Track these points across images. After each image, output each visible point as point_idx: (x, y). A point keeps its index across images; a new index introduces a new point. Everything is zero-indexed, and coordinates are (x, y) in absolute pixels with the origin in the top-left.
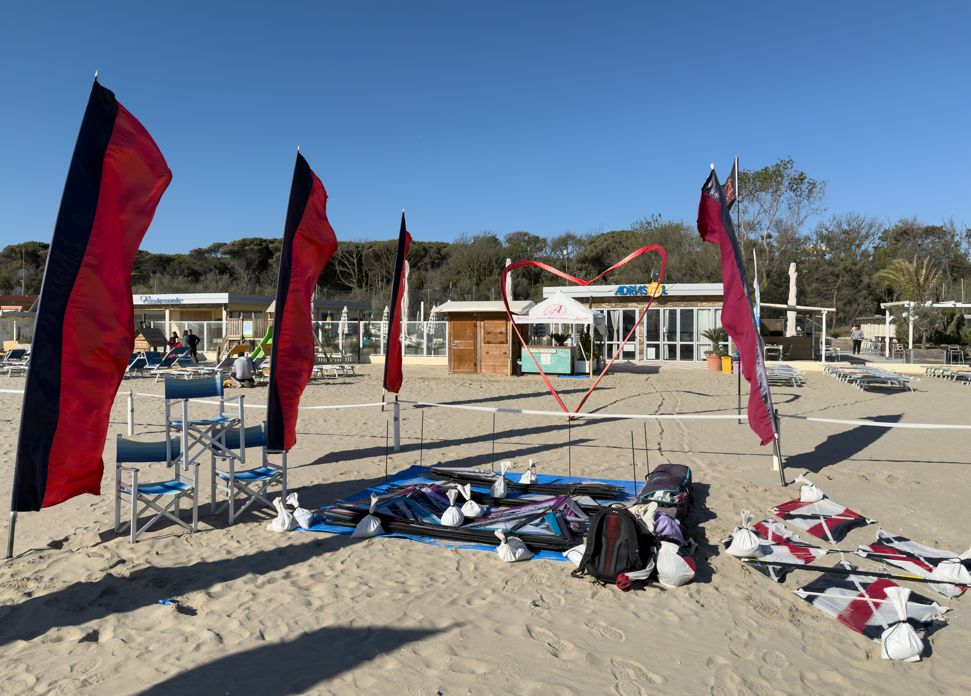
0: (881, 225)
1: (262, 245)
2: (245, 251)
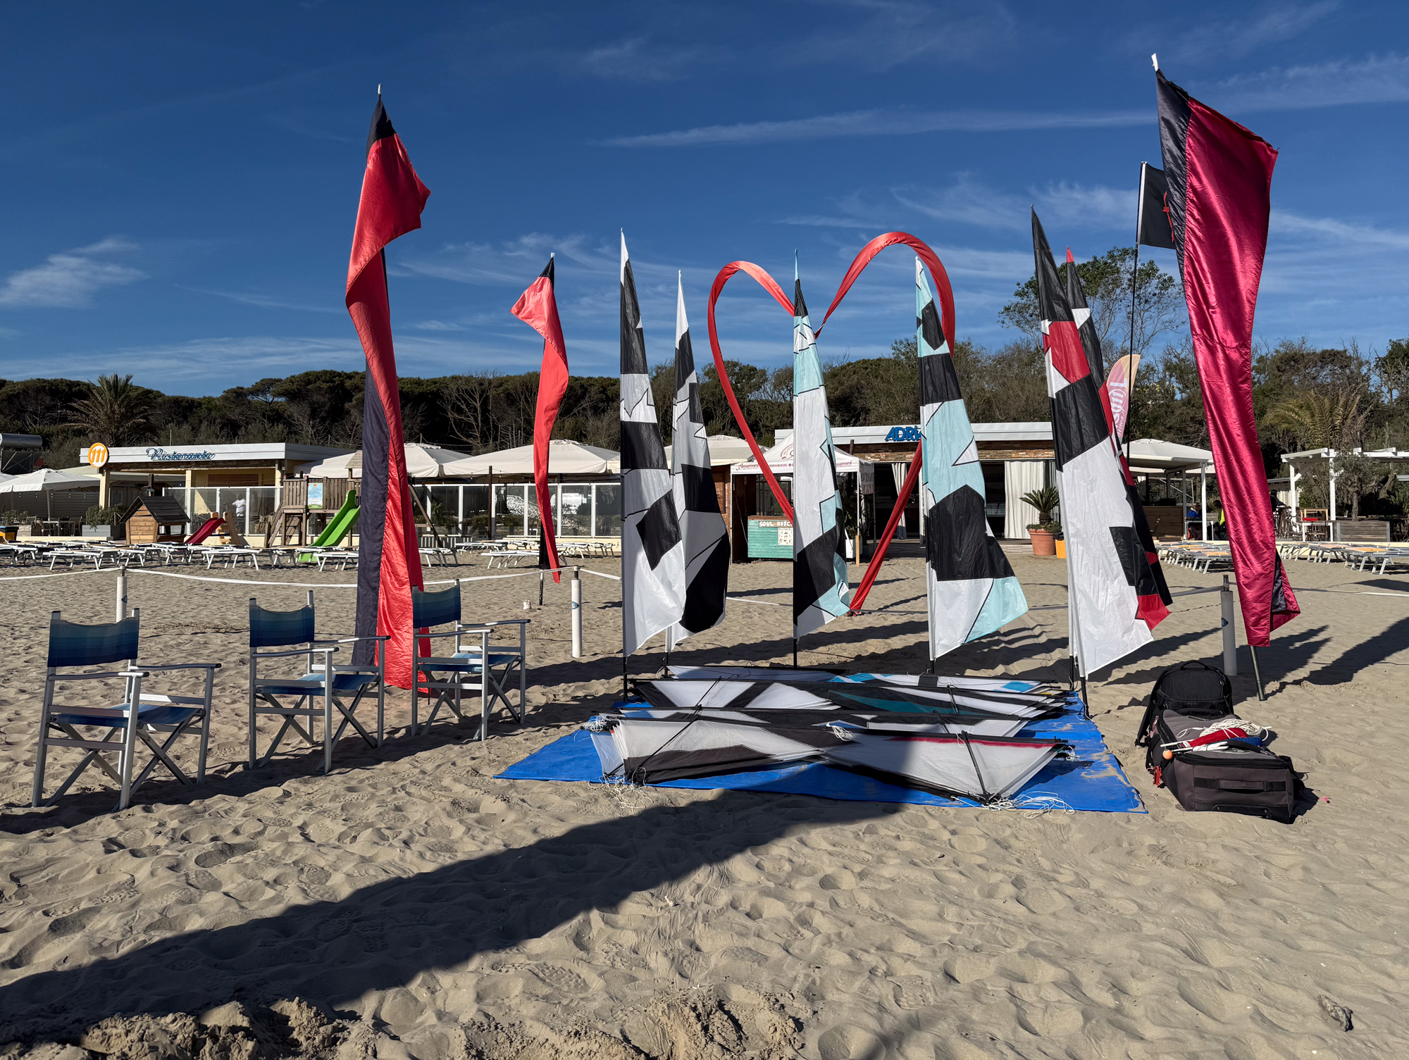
1: (334, 382)
2: (308, 391)
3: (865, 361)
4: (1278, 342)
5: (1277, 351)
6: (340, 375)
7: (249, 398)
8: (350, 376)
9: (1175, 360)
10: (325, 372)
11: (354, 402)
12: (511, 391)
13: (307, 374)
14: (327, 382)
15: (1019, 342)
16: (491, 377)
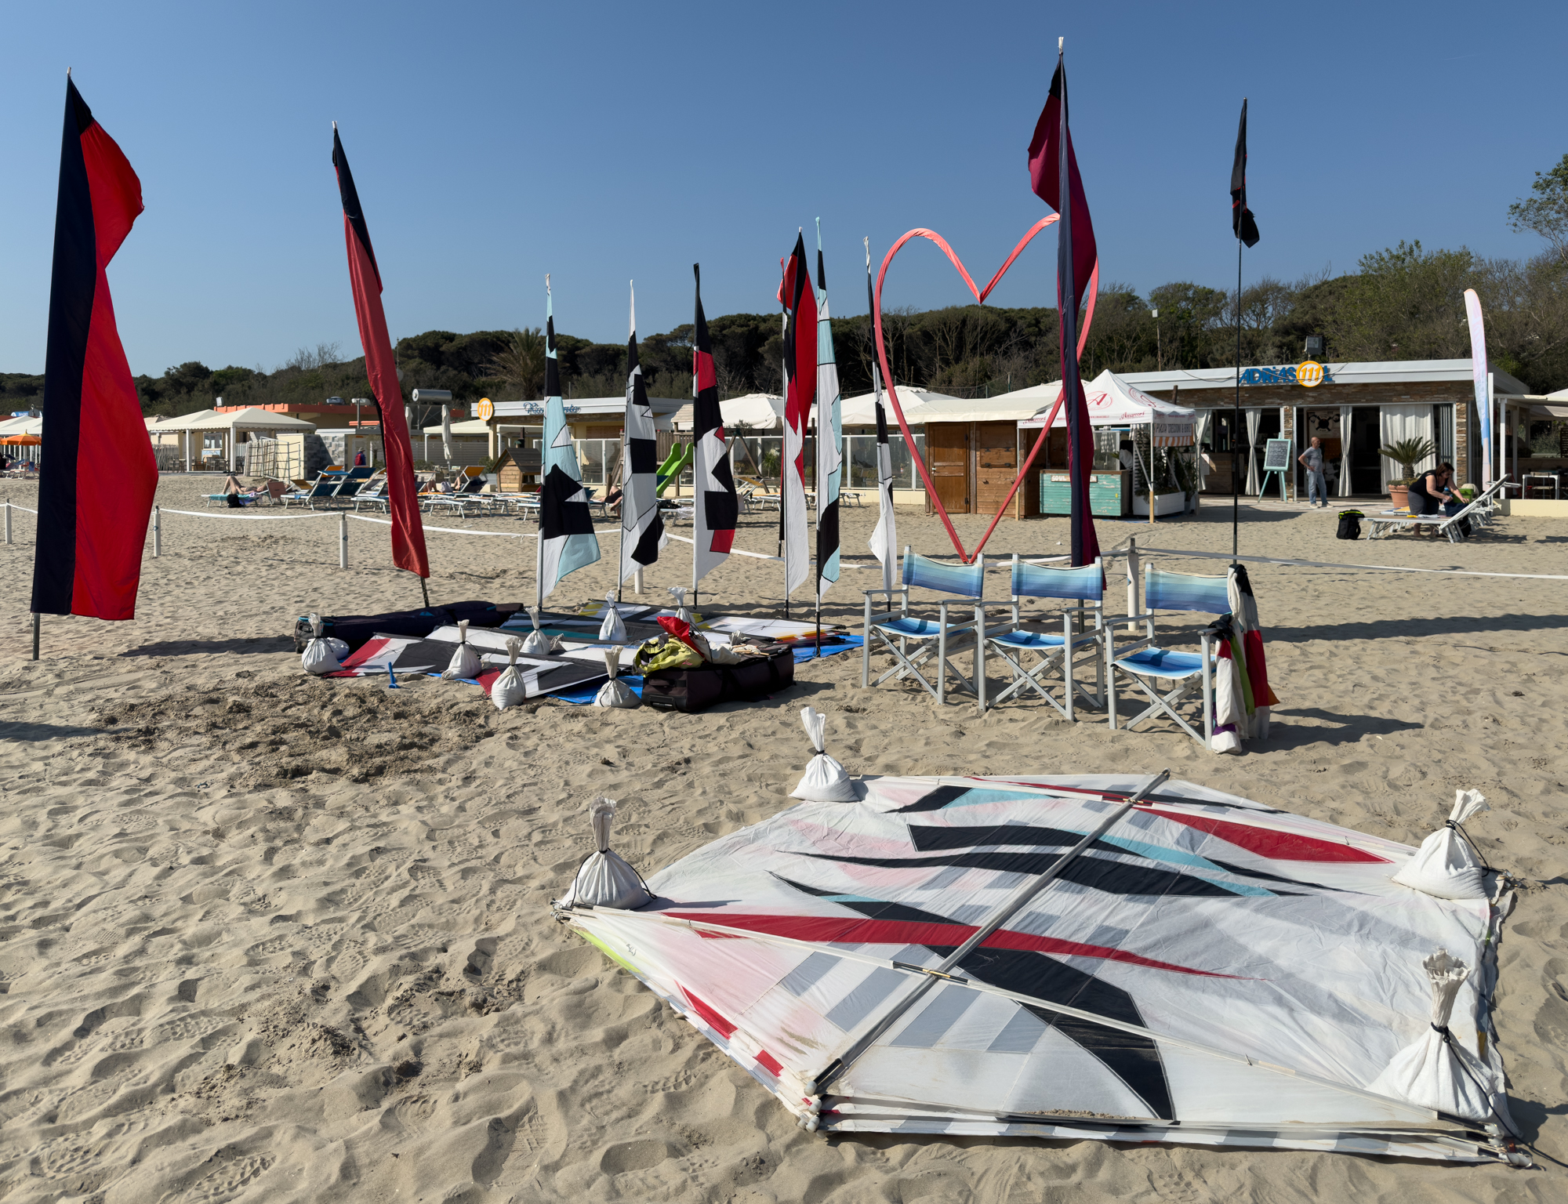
1: (748, 326)
2: (724, 336)
6: (754, 318)
7: (669, 344)
8: (764, 319)
10: (740, 316)
11: (767, 347)
12: (929, 329)
13: (722, 319)
14: (742, 326)
16: (905, 314)
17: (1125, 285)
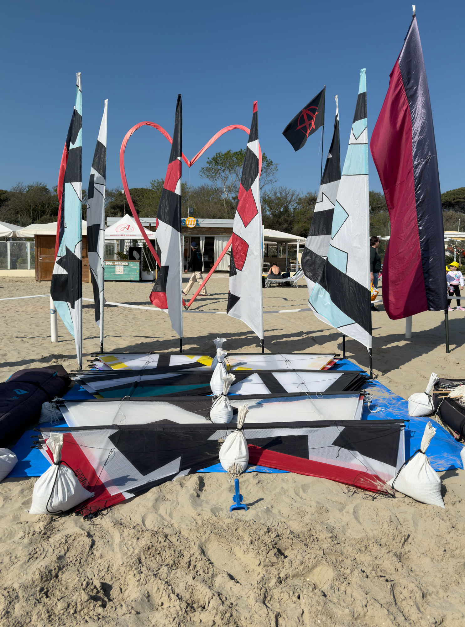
0: (298, 195)
3: (135, 189)
4: (307, 192)
5: (306, 196)
9: (267, 197)
15: (204, 185)
17: (43, 183)
